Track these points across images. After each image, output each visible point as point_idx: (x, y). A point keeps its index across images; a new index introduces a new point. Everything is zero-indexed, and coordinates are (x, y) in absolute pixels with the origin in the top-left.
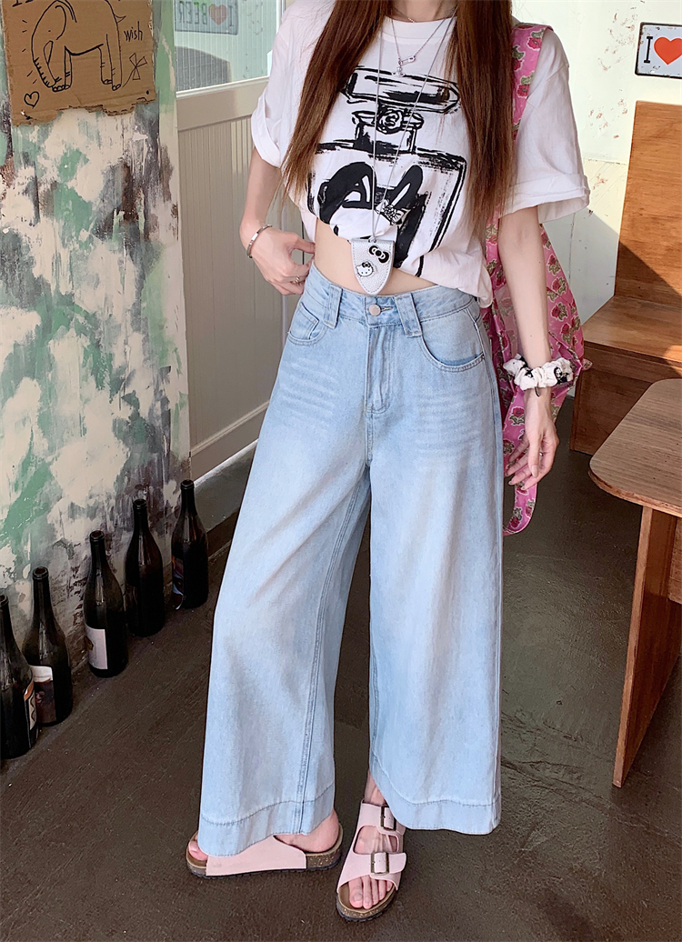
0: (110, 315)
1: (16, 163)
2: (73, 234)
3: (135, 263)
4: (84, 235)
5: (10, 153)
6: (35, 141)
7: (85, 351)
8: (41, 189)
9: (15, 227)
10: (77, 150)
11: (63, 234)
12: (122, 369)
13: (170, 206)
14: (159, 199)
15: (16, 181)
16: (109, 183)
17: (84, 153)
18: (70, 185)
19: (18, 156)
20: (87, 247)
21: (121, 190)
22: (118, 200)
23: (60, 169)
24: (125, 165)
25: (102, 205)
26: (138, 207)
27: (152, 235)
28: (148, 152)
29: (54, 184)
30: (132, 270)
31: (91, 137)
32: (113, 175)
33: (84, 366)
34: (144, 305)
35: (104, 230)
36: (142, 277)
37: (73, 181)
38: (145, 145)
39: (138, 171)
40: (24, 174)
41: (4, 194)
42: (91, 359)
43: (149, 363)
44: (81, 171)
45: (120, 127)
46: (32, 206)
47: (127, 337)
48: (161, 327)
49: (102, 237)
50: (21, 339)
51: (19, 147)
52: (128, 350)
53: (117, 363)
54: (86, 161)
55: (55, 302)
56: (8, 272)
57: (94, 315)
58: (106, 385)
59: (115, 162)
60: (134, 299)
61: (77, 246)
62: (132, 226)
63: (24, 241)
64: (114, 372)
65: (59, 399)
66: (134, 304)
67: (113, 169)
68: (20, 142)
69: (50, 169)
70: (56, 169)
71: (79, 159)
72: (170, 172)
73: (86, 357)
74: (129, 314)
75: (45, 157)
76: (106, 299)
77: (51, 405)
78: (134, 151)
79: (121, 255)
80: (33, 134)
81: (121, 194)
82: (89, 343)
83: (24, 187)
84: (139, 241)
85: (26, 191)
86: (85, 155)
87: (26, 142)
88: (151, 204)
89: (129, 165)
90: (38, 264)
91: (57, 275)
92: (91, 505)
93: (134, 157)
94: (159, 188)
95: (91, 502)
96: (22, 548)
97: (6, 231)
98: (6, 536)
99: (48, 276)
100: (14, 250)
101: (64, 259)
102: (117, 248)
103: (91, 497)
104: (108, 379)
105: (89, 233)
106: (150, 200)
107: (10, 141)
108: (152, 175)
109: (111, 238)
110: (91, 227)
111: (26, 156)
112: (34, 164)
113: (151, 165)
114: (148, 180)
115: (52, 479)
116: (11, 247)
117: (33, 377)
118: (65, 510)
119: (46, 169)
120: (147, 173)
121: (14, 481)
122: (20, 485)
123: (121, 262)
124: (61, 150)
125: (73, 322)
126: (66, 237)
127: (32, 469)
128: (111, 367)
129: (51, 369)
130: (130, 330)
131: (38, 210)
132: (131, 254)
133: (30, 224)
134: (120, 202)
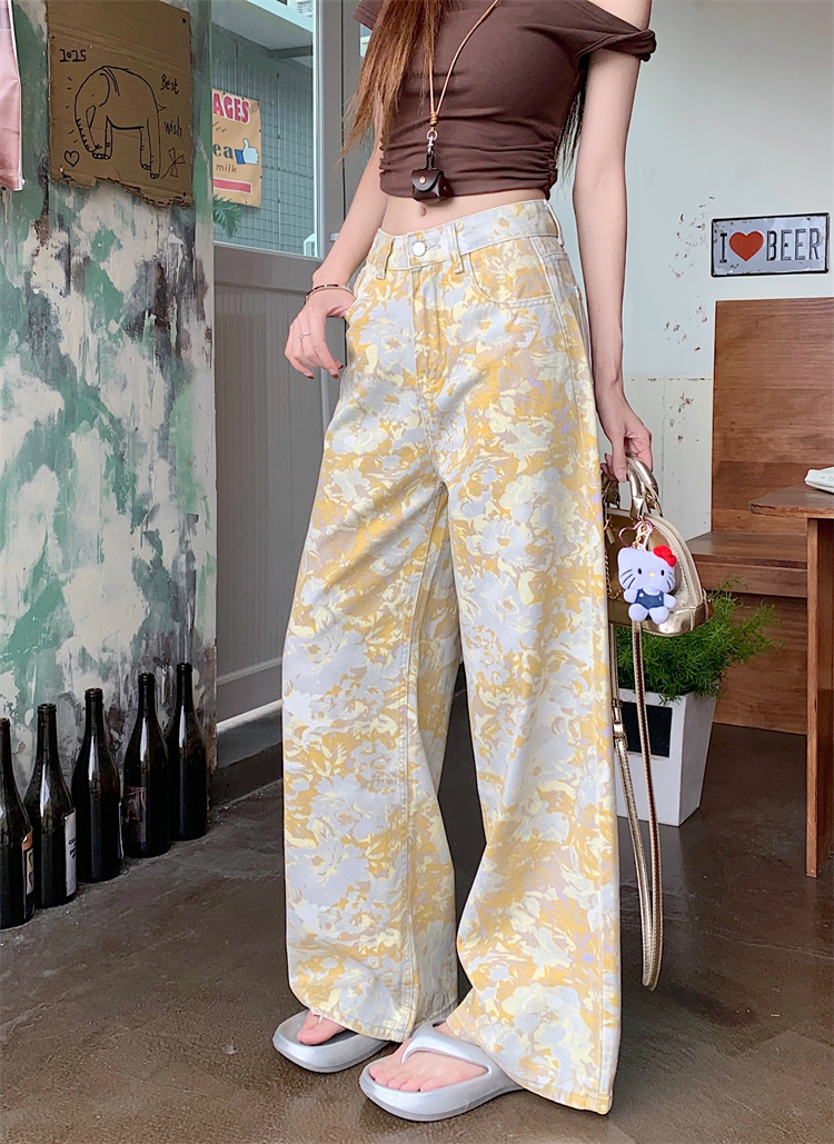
0: (137, 429)
1: (51, 223)
2: (103, 321)
3: (164, 378)
4: (114, 327)
5: (46, 210)
6: (71, 206)
7: (108, 460)
8: (74, 260)
9: (45, 291)
10: (112, 232)
11: (93, 317)
12: (147, 498)
13: (204, 328)
14: (193, 316)
15: (50, 241)
16: (142, 279)
17: (118, 236)
18: (103, 266)
19: (53, 216)
20: (116, 342)
21: (153, 291)
22: (150, 300)
23: (94, 245)
24: (159, 265)
25: (133, 300)
26: (170, 316)
27: (183, 352)
28: (183, 259)
29: (87, 259)
30: (161, 386)
31: (127, 224)
32: (146, 271)
33: (106, 477)
34: (172, 430)
35: (134, 328)
36: (171, 398)
37: (106, 263)
38: (180, 251)
39: (172, 277)
40: (58, 238)
41: (38, 251)
42: (113, 471)
43: (175, 502)
44: (114, 255)
45: (155, 222)
46: (64, 274)
47: (153, 461)
48: (190, 464)
49: (132, 336)
50: (43, 418)
51: (55, 208)
52: (153, 477)
53: (141, 488)
54: (120, 247)
55: (79, 389)
56: (35, 337)
57: (120, 420)
58: (127, 510)
59: (149, 258)
60: (162, 419)
61: (106, 337)
62: (164, 335)
63: (53, 309)
64: (137, 498)
65: (78, 506)
66: (162, 425)
67: (146, 265)
68: (57, 204)
69: (83, 242)
70: (89, 244)
71: (112, 242)
72: (205, 289)
73: (108, 468)
74: (155, 434)
75: (80, 227)
76: (133, 407)
77: (68, 509)
78: (168, 253)
79: (150, 363)
80: (70, 200)
81: (153, 295)
82: (112, 453)
83: (57, 251)
84: (169, 353)
85: (58, 256)
86: (119, 241)
87: (62, 205)
88: (184, 319)
89: (163, 266)
90: (66, 339)
91: (84, 361)
92: (105, 660)
93: (169, 260)
94: (193, 303)
95: (105, 657)
96: (27, 683)
97: (36, 291)
98: (10, 658)
99: (75, 358)
100: (43, 315)
101: (93, 346)
102: (146, 354)
103: (104, 650)
104: (129, 504)
105: (118, 326)
106: (183, 313)
107: (47, 198)
108: (186, 286)
109: (141, 340)
110: (121, 320)
111: (61, 219)
112: (68, 231)
113: (185, 275)
114: (182, 291)
115: (64, 605)
116: (39, 311)
117: (52, 469)
118: (76, 653)
119: (79, 240)
120: (182, 283)
121: (23, 588)
122: (30, 597)
123: (150, 371)
124: (96, 226)
125: (97, 420)
126: (96, 322)
127: (44, 582)
128: (134, 490)
129: (71, 467)
130: (157, 455)
131: (68, 281)
132: (161, 367)
133: (61, 294)
134: (152, 304)
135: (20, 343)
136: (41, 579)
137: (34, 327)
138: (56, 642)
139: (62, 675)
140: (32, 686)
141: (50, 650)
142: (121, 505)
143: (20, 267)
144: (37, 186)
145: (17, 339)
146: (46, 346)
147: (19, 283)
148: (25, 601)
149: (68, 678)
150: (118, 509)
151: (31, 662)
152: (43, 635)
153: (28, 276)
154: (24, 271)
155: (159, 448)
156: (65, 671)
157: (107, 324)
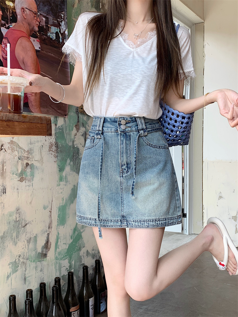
1: (80, 125)
5: (78, 122)
9: (78, 146)
15: (80, 131)
40: (82, 130)
41: (76, 134)
46: (84, 141)
50: (76, 184)
51: (81, 121)
56: (74, 160)
63: (80, 151)
68: (81, 119)
75: (88, 126)
80: (85, 118)
83: (82, 134)
87: (83, 120)
92: (93, 253)
95: (93, 252)
96: (72, 262)
97: (76, 146)
98: (67, 255)
103: (93, 250)
107: (78, 118)
111: (83, 124)
112: (85, 127)
115: (82, 238)
116: (76, 152)
118: (85, 252)
121: (71, 235)
122: (73, 237)
127: (77, 233)
133: (83, 146)
135: (70, 162)
136: (76, 232)
137: (75, 157)
138: (80, 249)
139: (81, 258)
140: (73, 262)
141: (78, 252)
143: (71, 139)
144: (75, 114)
145: (69, 161)
146: (78, 162)
147: (70, 144)
148: (71, 239)
149: (83, 259)
151: (73, 256)
152: (76, 248)
153: (73, 142)
154: (72, 140)
156: (82, 257)
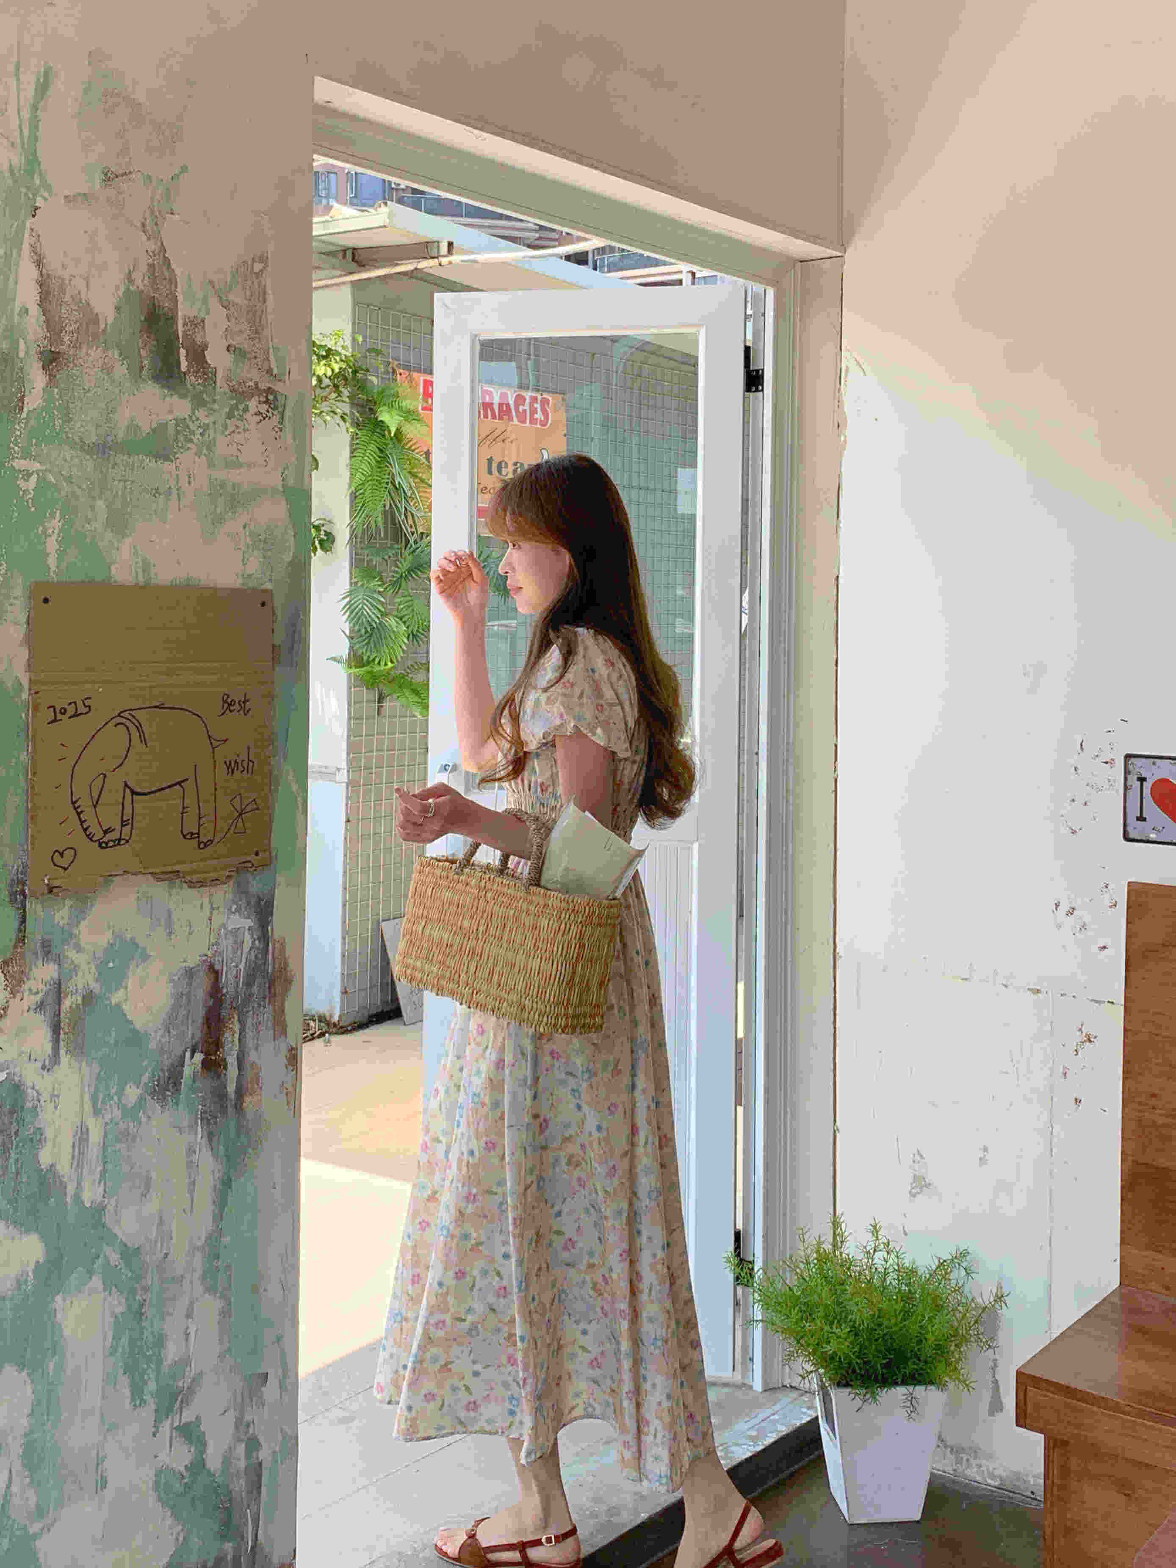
0: (166, 1255)
1: (29, 956)
2: (114, 1090)
3: (216, 1156)
4: (132, 1093)
5: (21, 939)
6: (64, 923)
7: (117, 1323)
8: (67, 1003)
9: (17, 1070)
10: (132, 941)
11: (96, 1088)
12: (180, 1367)
13: (284, 1049)
14: (267, 1033)
15: (27, 986)
16: (181, 999)
17: (143, 944)
18: (116, 998)
19: (33, 946)
20: (135, 1118)
21: (200, 1013)
22: (194, 1031)
23: (101, 969)
24: (211, 967)
25: (166, 1039)
26: (228, 1047)
27: (247, 1099)
28: (252, 946)
29: (89, 998)
30: (209, 1168)
31: (157, 921)
32: (190, 984)
33: (113, 1354)
34: (227, 1239)
35: (166, 1086)
36: (227, 1183)
37: (121, 993)
38: (247, 937)
39: (232, 980)
40: (42, 976)
41: (5, 1009)
42: (125, 1340)
44: (135, 975)
45: (207, 905)
46: (49, 1035)
47: (193, 1302)
49: (162, 1101)
51: (36, 931)
53: (171, 1353)
54: (145, 957)
55: (70, 1219)
57: (138, 1250)
58: (148, 1397)
59: (193, 961)
60: (210, 1226)
61: (118, 1115)
62: (216, 1083)
63: (30, 1097)
64: (164, 1372)
65: (64, 1417)
66: (209, 1237)
67: (190, 973)
68: (38, 925)
69: (82, 969)
70: (93, 970)
71: (133, 955)
73: (116, 1337)
74: (198, 1257)
75: (79, 949)
76: (161, 1222)
77: (48, 1427)
78: (227, 944)
79: (191, 1138)
80: (61, 915)
81: (200, 1020)
82: (124, 1309)
83: (38, 998)
84: (225, 1110)
85: (40, 1007)
86: (144, 949)
87: (49, 924)
88: (250, 1043)
89: (217, 968)
90: (50, 1140)
93: (228, 954)
94: (267, 1014)
99: (64, 1168)
100: (12, 1112)
101: (95, 1136)
102: (185, 1123)
104: (152, 1386)
105: (139, 1091)
106: (249, 1034)
107: (23, 921)
108: (255, 989)
109: (177, 1104)
110: (145, 1079)
111: (45, 945)
112: (59, 960)
113: (255, 971)
114: (249, 997)
116: (7, 1107)
117: (21, 1366)
119: (75, 969)
120: (249, 984)
123: (191, 1151)
124: (104, 939)
125: (99, 1262)
126: (101, 1096)
128: (159, 1362)
129: (54, 1354)
130: (199, 1289)
131: (56, 1041)
132: (210, 1136)
133: (43, 1067)
134: (198, 1035)
142: (137, 1392)
144: (7, 909)
146: (17, 1160)
150: (133, 1399)
155: (203, 1278)
157: (121, 1093)
